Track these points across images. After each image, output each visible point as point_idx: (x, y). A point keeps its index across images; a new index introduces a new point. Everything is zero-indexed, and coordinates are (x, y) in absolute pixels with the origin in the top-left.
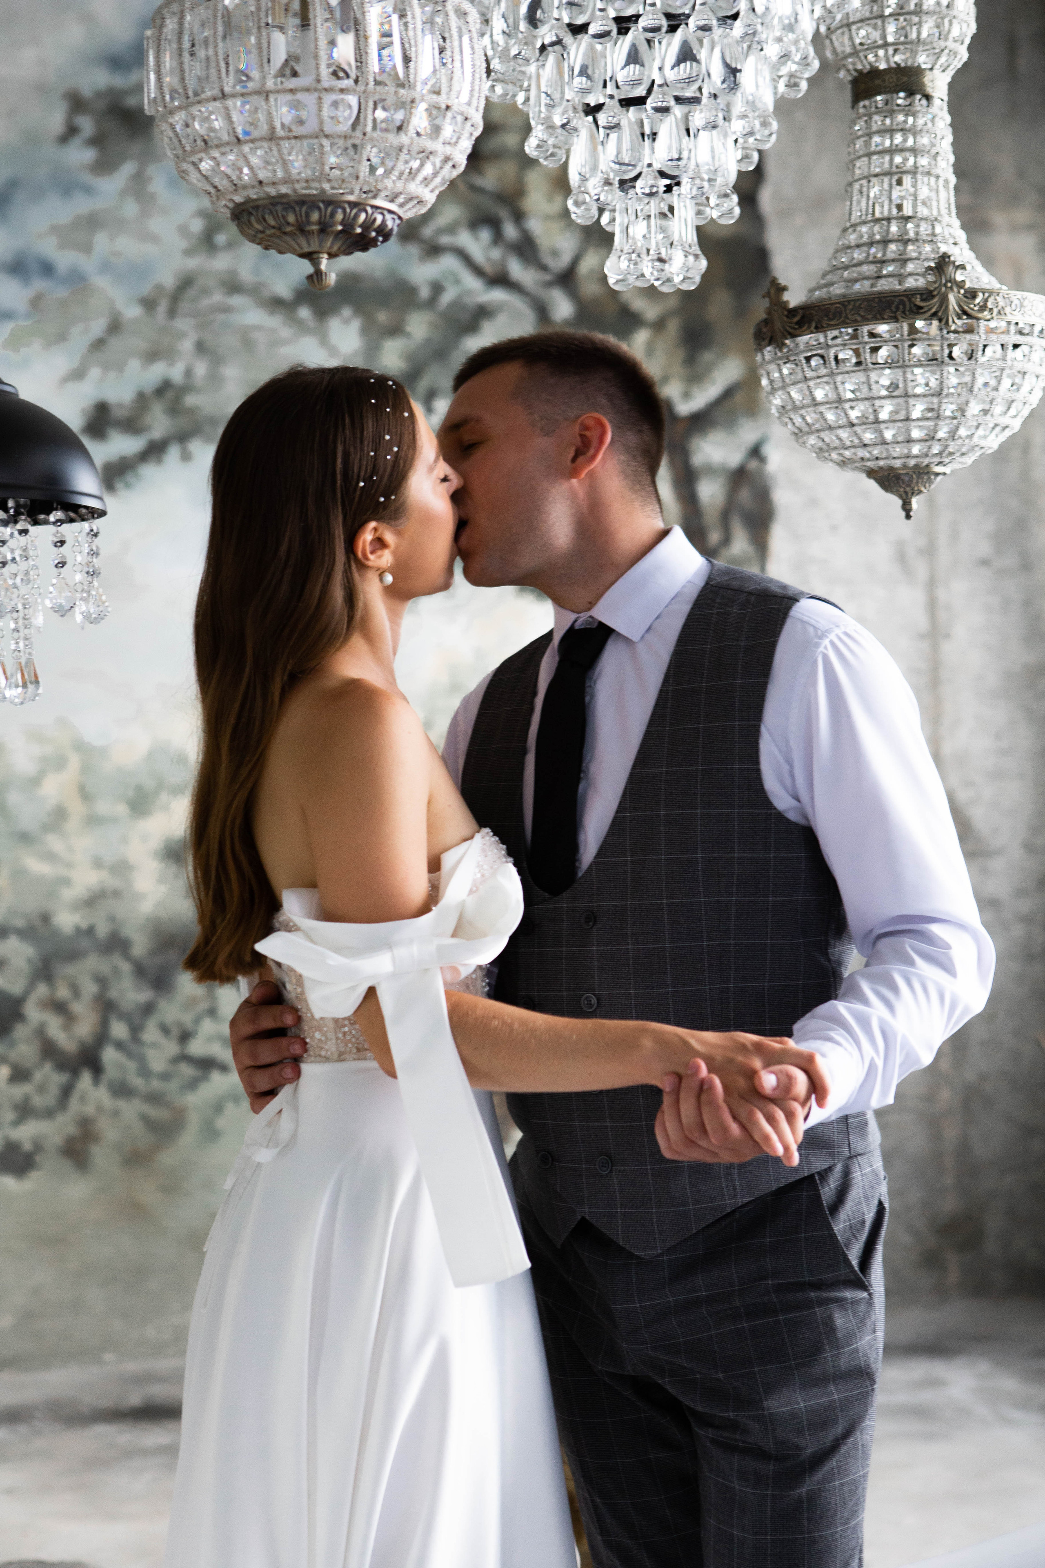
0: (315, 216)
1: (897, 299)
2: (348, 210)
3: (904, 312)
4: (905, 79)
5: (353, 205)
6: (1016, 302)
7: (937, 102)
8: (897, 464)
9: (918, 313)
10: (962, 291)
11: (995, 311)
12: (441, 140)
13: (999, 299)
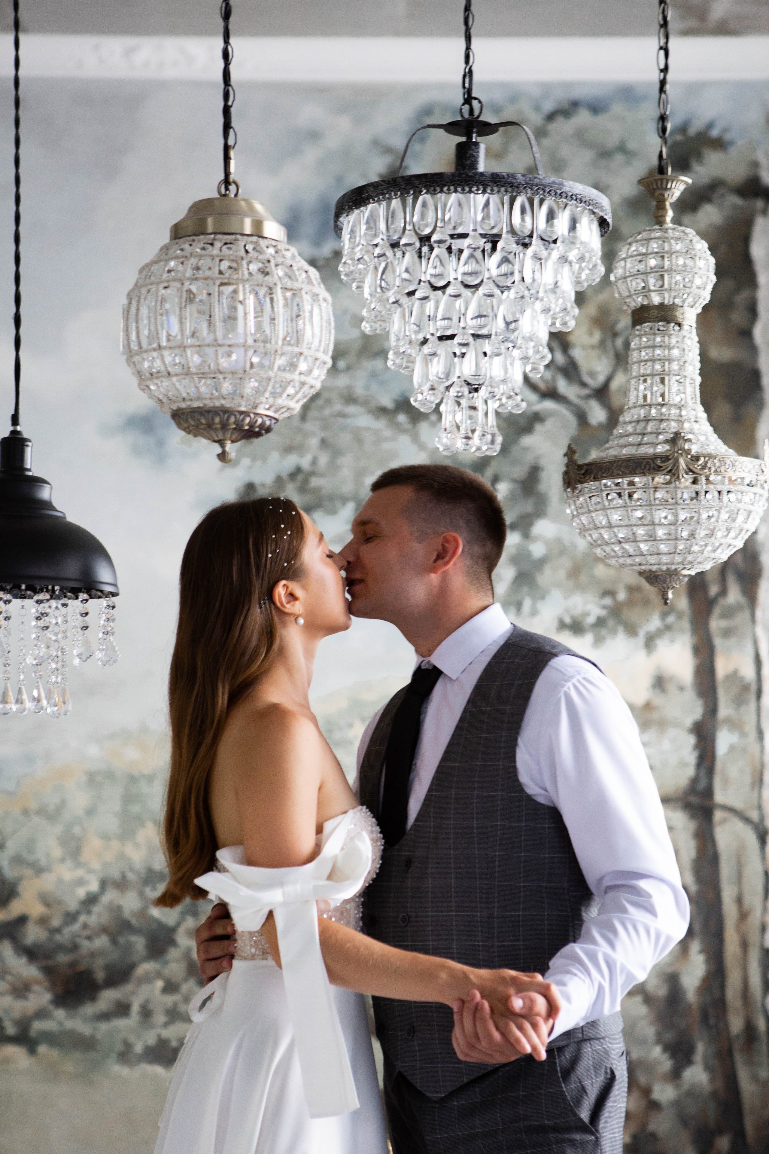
0: (217, 420)
1: (645, 461)
2: (238, 416)
3: (649, 469)
4: (663, 313)
5: (242, 413)
6: (728, 462)
7: (686, 327)
8: (654, 568)
9: (658, 471)
10: (689, 456)
11: (713, 469)
12: (297, 372)
13: (716, 461)
